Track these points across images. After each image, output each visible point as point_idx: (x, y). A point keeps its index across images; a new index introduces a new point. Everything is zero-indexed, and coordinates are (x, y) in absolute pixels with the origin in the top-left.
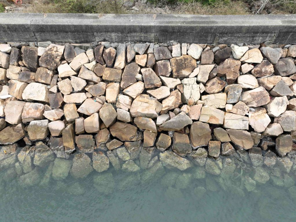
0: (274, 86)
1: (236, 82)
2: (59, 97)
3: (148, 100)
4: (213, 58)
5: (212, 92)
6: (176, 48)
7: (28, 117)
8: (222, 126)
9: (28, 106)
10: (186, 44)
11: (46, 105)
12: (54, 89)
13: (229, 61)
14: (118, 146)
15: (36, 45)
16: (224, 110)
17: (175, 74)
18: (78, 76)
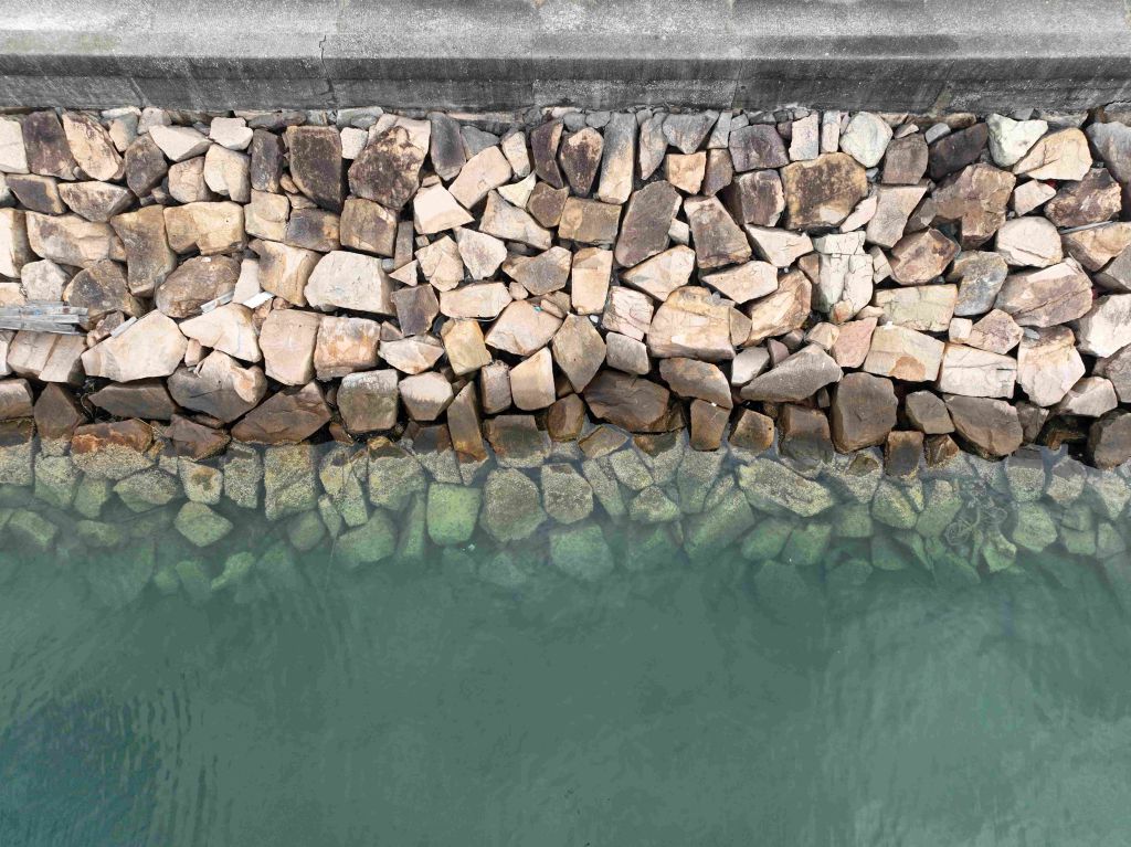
0: (1112, 259)
1: (990, 245)
2: (425, 300)
3: (707, 307)
4: (923, 163)
5: (911, 281)
6: (803, 130)
7: (333, 362)
8: (932, 386)
9: (332, 330)
10: (838, 115)
11: (386, 324)
12: (408, 274)
13: (975, 176)
14: (613, 448)
15: (331, 119)
16: (943, 336)
17: (795, 221)
18: (481, 228)
